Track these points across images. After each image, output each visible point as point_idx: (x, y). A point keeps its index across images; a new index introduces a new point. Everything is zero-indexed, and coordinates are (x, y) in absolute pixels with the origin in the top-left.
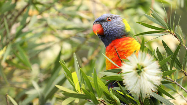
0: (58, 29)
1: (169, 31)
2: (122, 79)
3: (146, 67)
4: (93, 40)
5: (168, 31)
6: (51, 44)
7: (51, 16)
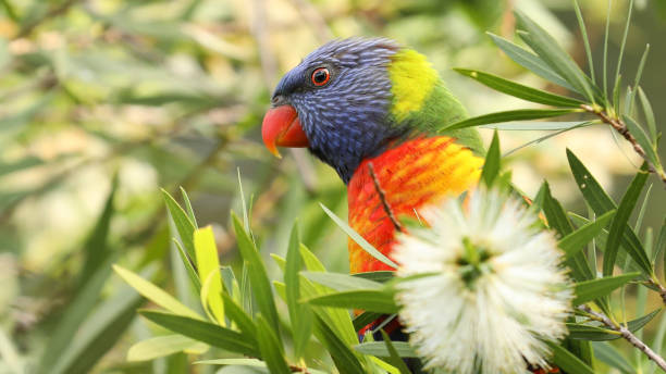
0: (101, 102)
1: (598, 108)
2: (398, 304)
3: (499, 254)
4: (253, 151)
5: (594, 112)
6: (70, 164)
7: (70, 41)
